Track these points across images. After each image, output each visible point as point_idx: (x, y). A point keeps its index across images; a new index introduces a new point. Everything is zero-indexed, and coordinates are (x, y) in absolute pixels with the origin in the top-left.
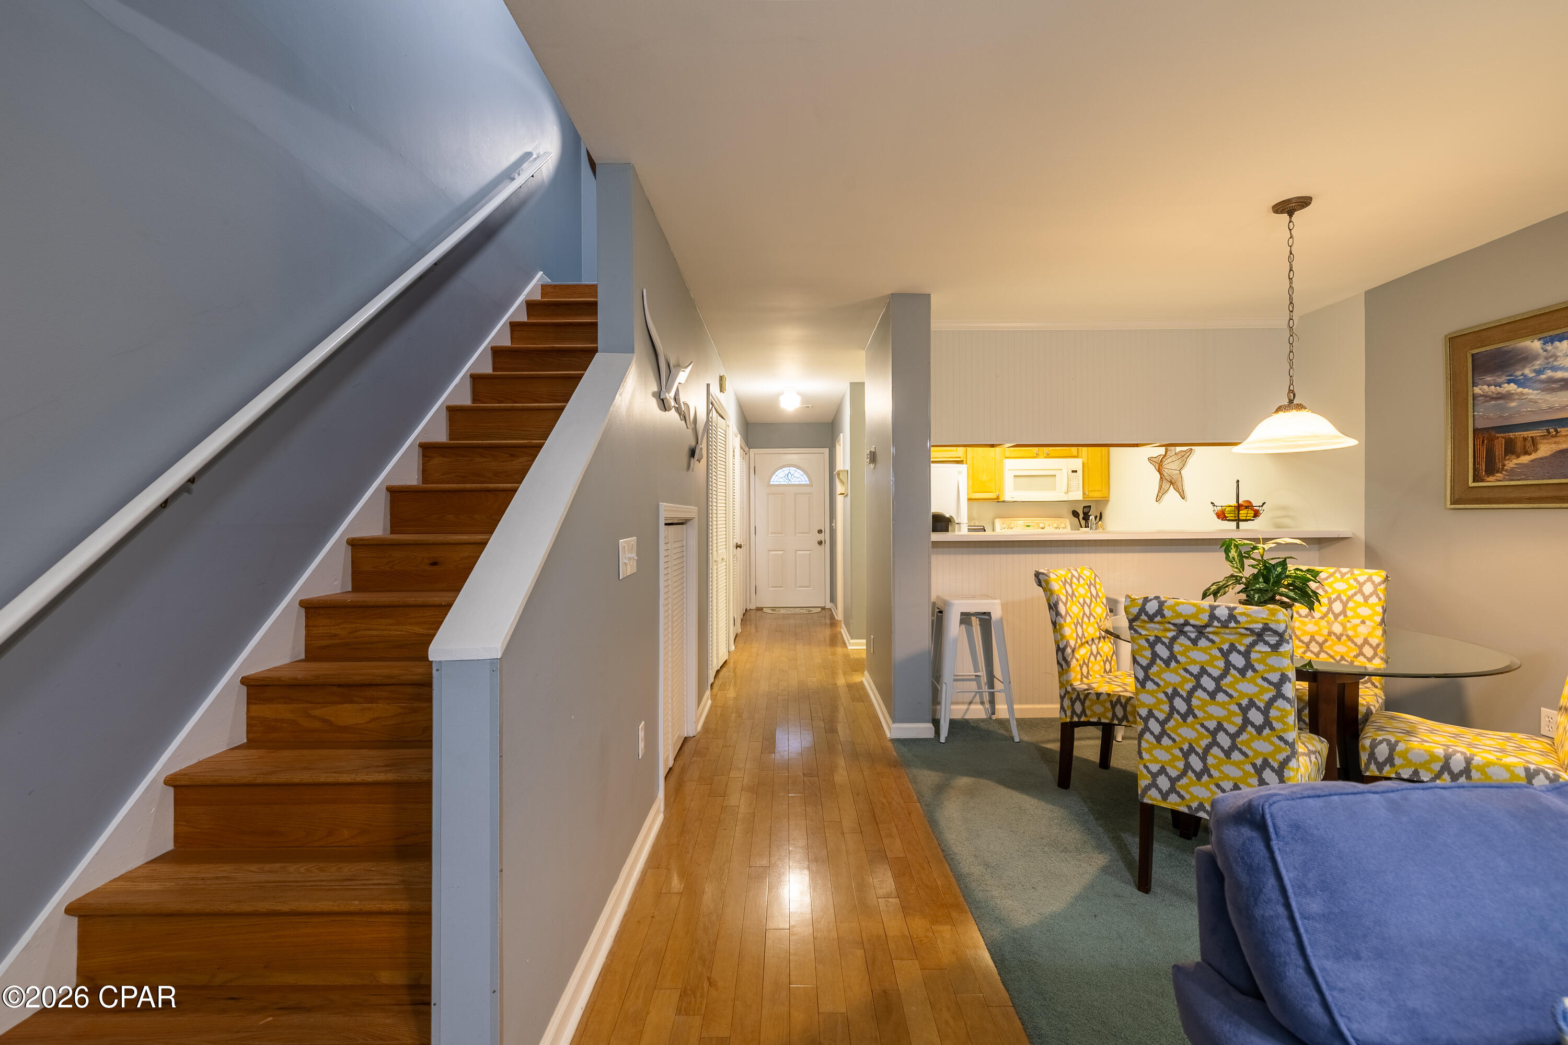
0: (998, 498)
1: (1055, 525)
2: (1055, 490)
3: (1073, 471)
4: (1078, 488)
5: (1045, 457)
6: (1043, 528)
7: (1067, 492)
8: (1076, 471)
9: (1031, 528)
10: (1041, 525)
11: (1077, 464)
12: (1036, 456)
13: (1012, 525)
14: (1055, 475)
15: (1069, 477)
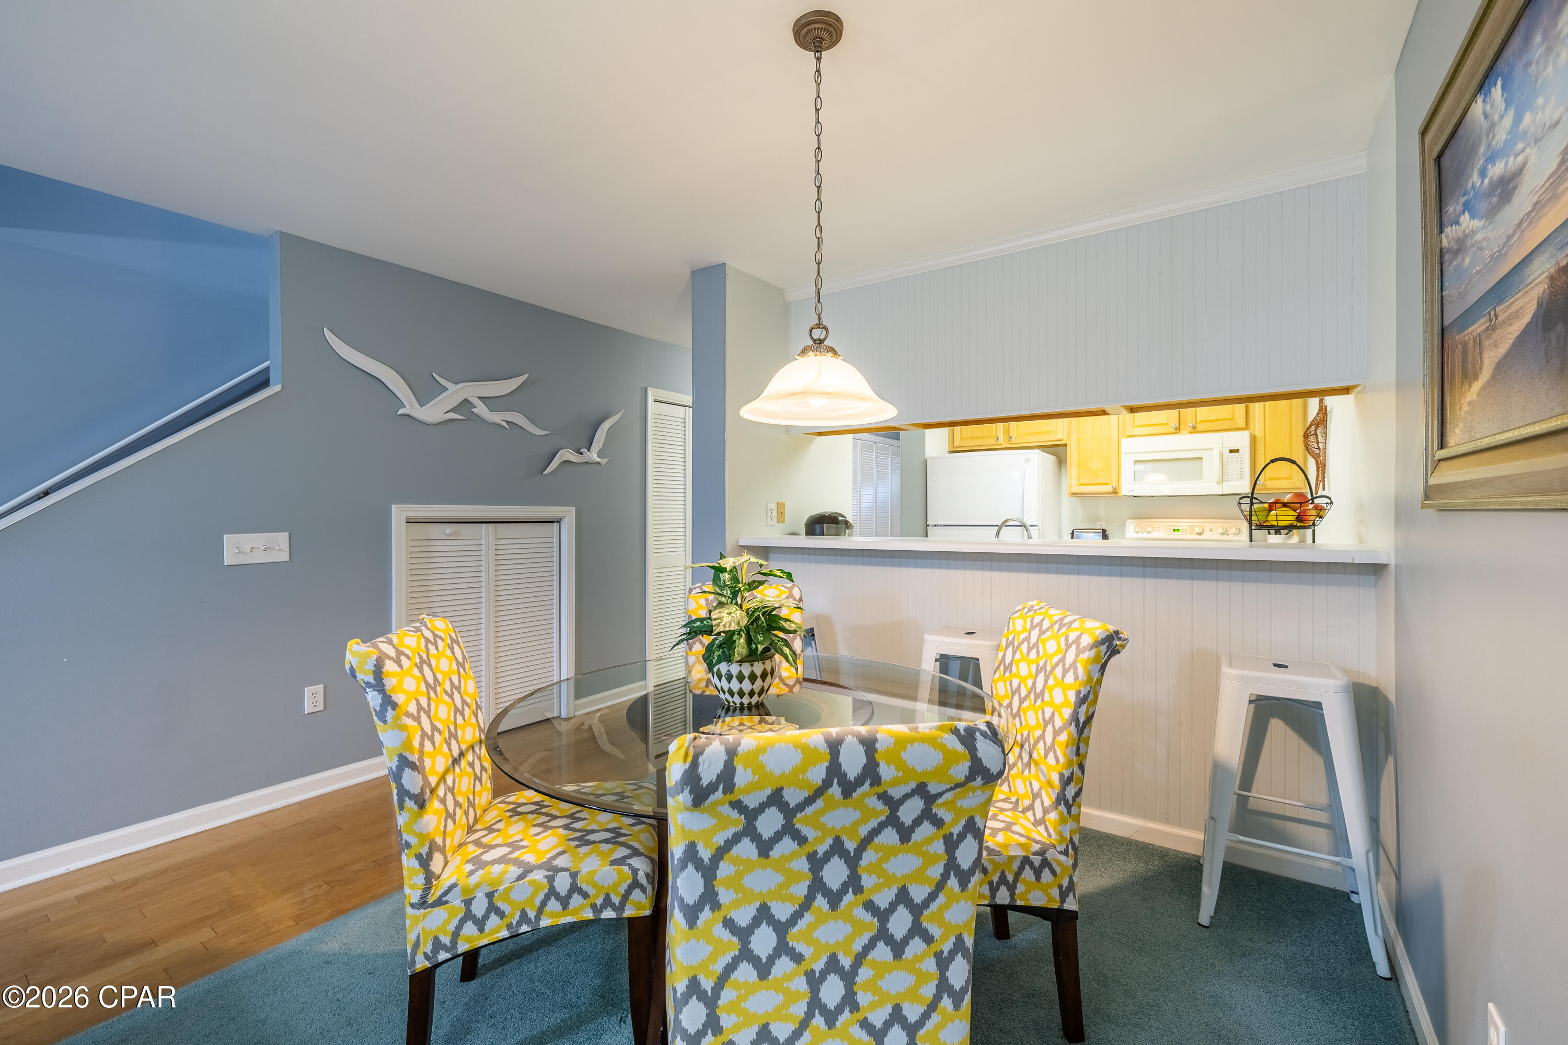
0: (1115, 492)
1: (1220, 530)
2: (1202, 479)
3: (1231, 451)
4: (1241, 475)
5: (1190, 432)
6: (1200, 534)
7: (1221, 481)
8: (1237, 451)
9: (1180, 533)
10: (1197, 530)
11: (1241, 440)
12: (1173, 431)
13: (1149, 529)
14: (1201, 458)
15: (1225, 460)
